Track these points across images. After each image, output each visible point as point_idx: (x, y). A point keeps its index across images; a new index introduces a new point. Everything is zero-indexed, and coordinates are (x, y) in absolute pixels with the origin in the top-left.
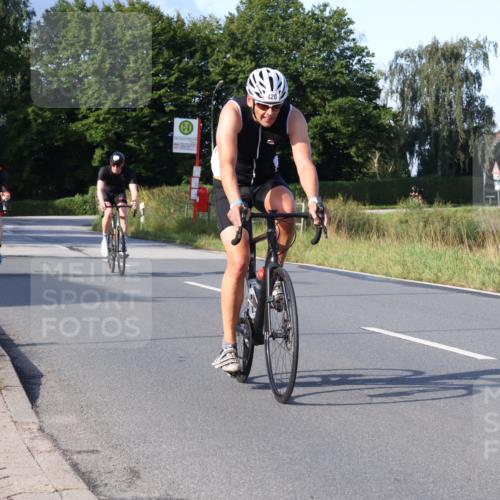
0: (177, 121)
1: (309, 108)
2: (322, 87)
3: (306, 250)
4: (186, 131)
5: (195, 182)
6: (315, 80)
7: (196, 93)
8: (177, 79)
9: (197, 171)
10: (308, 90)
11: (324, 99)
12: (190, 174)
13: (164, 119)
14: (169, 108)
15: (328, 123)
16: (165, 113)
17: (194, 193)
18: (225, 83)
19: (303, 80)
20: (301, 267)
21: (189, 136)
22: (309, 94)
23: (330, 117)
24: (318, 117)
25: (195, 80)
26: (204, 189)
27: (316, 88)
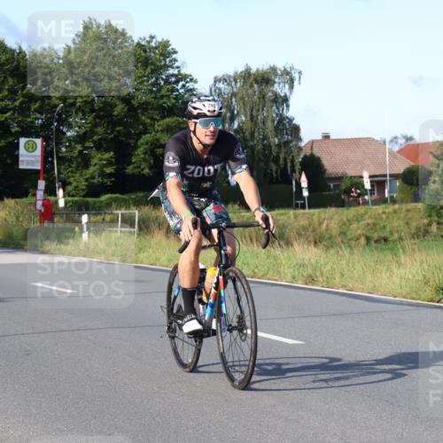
0: (23, 141)
1: (141, 127)
2: (151, 109)
3: (139, 252)
4: (30, 150)
5: (40, 194)
6: (145, 103)
7: (38, 116)
8: (21, 103)
9: (42, 184)
10: (139, 111)
11: (153, 119)
12: (36, 187)
13: (11, 139)
14: (15, 129)
15: (158, 140)
16: (11, 134)
17: (39, 204)
18: (65, 106)
19: (134, 102)
20: (136, 267)
21: (33, 153)
22: (140, 115)
23: (159, 135)
24: (148, 135)
25: (38, 104)
26: (48, 200)
27: (146, 110)
